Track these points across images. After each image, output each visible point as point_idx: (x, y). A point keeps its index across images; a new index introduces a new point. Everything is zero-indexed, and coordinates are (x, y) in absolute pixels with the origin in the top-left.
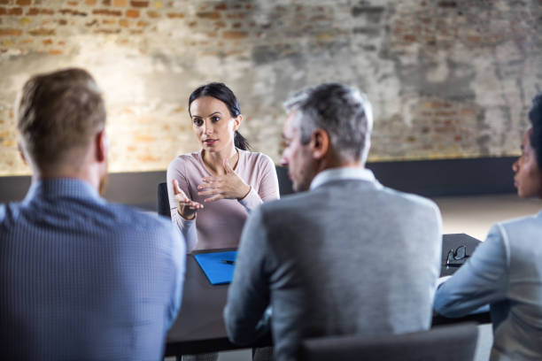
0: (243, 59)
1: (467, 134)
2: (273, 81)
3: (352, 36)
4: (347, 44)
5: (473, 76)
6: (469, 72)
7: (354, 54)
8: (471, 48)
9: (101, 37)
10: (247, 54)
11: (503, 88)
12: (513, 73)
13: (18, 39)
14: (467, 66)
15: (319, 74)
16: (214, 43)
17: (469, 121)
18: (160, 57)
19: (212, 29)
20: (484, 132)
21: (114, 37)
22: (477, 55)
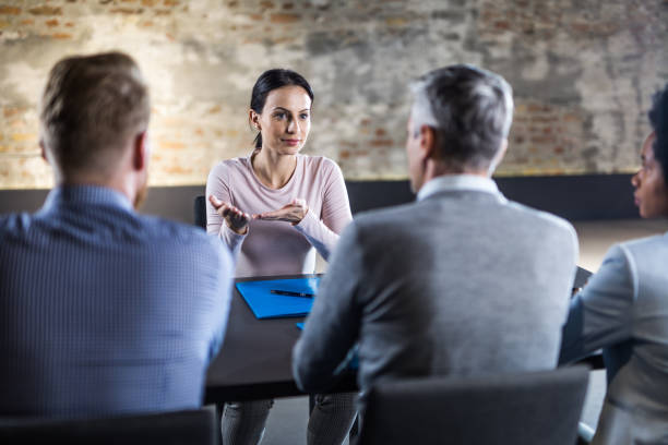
0: (295, 48)
1: (571, 145)
2: (331, 75)
3: (431, 22)
4: (424, 32)
5: (579, 74)
6: (574, 69)
7: (433, 43)
8: (577, 39)
9: (118, 19)
10: (300, 41)
11: (615, 89)
12: (628, 70)
13: (16, 19)
14: (572, 61)
15: (389, 68)
16: (260, 27)
17: (573, 129)
18: (192, 44)
19: (257, 10)
20: (592, 143)
21: (135, 18)
22: (584, 48)
